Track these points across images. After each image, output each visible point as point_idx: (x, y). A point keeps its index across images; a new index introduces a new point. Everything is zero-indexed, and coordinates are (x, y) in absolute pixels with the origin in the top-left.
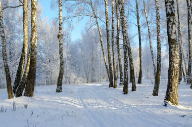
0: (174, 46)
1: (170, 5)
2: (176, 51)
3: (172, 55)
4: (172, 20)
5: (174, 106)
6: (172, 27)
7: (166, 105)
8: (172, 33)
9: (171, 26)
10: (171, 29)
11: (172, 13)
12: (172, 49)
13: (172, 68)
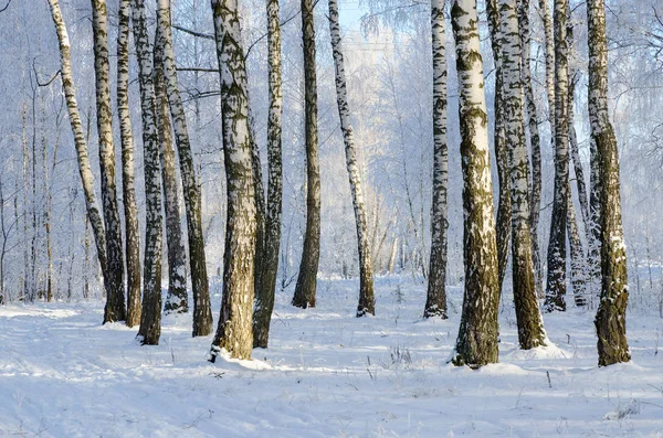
0: (238, 185)
1: (228, 62)
2: (244, 200)
3: (233, 211)
4: (235, 107)
5: (236, 360)
6: (234, 127)
7: (213, 360)
8: (233, 143)
9: (230, 122)
10: (230, 132)
11: (234, 84)
12: (234, 194)
13: (232, 248)
